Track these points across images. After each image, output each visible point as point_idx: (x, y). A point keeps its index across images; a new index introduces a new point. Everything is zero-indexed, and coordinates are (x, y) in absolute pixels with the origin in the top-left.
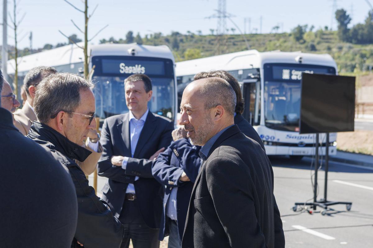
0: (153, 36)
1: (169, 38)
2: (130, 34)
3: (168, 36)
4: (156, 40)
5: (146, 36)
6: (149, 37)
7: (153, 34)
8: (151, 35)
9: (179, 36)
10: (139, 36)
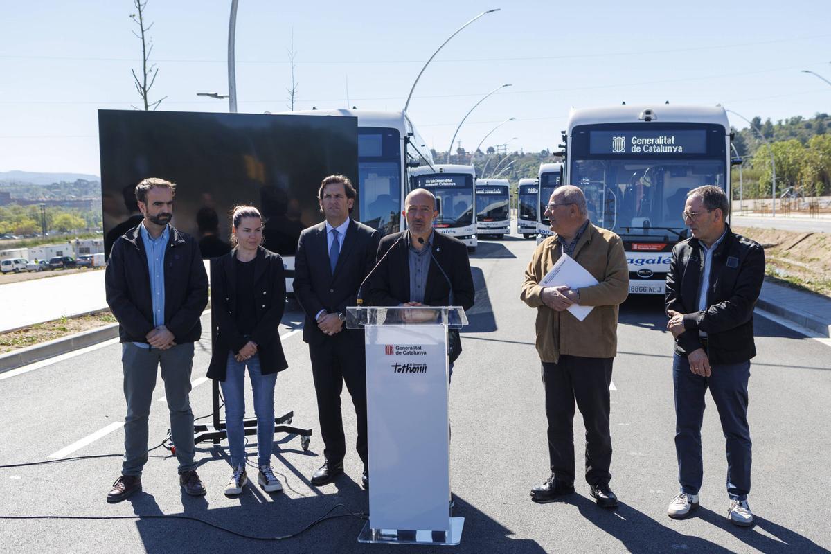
0: (789, 122)
1: (812, 123)
2: (757, 121)
3: (810, 120)
4: (793, 127)
5: (780, 123)
6: (783, 123)
7: (789, 118)
8: (787, 121)
9: (828, 120)
10: (769, 123)
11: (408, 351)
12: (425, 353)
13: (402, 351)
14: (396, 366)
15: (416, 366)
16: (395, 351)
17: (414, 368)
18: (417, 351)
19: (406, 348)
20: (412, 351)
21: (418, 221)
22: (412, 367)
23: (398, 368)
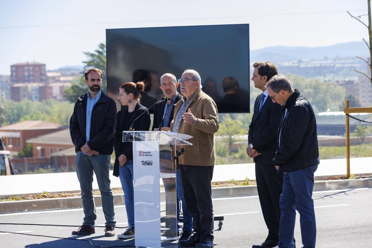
11: (146, 154)
12: (152, 155)
13: (144, 154)
14: (143, 162)
15: (149, 162)
16: (142, 154)
17: (149, 163)
18: (149, 154)
19: (146, 153)
20: (148, 154)
21: (168, 90)
22: (148, 162)
23: (143, 163)
